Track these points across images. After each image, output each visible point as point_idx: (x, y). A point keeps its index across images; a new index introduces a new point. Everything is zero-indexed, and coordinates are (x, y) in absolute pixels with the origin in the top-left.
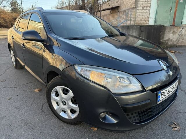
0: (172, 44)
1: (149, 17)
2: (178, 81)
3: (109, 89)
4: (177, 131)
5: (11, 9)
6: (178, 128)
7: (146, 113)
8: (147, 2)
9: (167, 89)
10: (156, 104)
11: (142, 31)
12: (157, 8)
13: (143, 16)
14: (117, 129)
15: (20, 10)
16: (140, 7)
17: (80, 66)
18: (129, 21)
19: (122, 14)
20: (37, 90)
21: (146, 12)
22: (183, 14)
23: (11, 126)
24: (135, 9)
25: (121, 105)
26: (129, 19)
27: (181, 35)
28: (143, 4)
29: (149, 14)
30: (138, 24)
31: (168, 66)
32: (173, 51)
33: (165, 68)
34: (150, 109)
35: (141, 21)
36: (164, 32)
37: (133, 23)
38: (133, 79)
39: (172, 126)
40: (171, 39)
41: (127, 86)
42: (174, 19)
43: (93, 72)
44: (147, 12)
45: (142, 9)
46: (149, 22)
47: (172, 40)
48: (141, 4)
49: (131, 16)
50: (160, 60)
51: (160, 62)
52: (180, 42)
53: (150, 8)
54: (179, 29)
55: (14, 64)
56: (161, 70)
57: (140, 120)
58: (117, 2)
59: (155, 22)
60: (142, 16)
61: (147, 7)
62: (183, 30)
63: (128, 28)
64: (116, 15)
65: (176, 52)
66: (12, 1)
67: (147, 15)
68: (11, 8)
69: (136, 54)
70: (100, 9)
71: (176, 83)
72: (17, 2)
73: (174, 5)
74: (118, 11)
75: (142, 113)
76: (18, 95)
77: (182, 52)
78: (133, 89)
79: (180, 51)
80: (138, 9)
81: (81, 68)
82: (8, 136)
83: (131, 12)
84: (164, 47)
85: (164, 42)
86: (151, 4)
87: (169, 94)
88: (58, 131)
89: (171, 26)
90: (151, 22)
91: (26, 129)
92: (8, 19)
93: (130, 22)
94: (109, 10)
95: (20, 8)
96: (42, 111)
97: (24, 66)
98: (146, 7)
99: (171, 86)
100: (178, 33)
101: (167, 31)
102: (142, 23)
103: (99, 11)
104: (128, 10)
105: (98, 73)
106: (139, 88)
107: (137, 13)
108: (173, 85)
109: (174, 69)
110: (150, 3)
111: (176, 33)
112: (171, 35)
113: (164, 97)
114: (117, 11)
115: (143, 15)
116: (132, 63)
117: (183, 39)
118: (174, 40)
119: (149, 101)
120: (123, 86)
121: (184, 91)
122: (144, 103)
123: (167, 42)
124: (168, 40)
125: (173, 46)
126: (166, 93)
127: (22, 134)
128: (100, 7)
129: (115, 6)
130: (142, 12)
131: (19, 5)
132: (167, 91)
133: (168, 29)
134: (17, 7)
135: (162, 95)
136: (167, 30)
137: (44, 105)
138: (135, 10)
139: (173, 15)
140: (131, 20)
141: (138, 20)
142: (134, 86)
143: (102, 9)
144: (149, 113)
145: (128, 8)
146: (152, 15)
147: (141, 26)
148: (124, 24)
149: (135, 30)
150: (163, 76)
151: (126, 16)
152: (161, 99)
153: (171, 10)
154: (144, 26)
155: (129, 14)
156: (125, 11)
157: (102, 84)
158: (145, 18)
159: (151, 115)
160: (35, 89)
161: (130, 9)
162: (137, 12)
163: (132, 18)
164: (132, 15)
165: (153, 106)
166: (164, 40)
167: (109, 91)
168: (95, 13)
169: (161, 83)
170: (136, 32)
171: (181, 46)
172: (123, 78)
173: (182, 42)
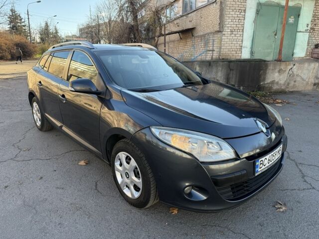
0: (278, 89)
1: (242, 46)
2: (281, 146)
3: (196, 157)
4: (283, 212)
5: (10, 28)
6: (284, 208)
7: (241, 188)
8: (238, 23)
9: (267, 157)
10: (254, 176)
11: (231, 70)
12: (254, 32)
13: (233, 45)
14: (206, 208)
15: (24, 29)
16: (227, 31)
17: (158, 129)
18: (211, 52)
19: (199, 41)
20: (82, 163)
21: (236, 38)
22: (295, 42)
23: (58, 212)
24: (219, 33)
25: (211, 177)
26: (211, 48)
27: (292, 76)
28: (232, 26)
29: (242, 41)
30: (224, 57)
31: (268, 127)
32: (280, 101)
33: (265, 130)
34: (246, 182)
35: (229, 52)
36: (266, 71)
37: (216, 55)
38: (225, 145)
39: (276, 206)
40: (277, 81)
41: (217, 153)
42: (280, 50)
43: (174, 136)
44: (239, 38)
45: (230, 33)
46: (241, 53)
47: (277, 83)
48: (228, 25)
49: (213, 44)
50: (258, 119)
51: (258, 122)
52: (290, 85)
53: (243, 31)
54: (289, 65)
55: (39, 123)
56: (259, 133)
57: (234, 197)
58: (190, 21)
59: (252, 53)
60: (231, 45)
61: (238, 31)
62: (295, 67)
63: (210, 65)
64: (190, 42)
65: (285, 102)
66: (11, 14)
67: (238, 43)
68: (9, 26)
69: (225, 110)
70: (163, 33)
71: (278, 149)
72: (21, 16)
73: (280, 27)
74: (193, 36)
75: (236, 187)
76: (55, 171)
77: (294, 101)
78: (225, 157)
79: (291, 101)
80: (223, 33)
81: (160, 130)
82: (57, 223)
83: (214, 38)
84: (267, 93)
85: (267, 86)
86: (245, 26)
87: (270, 163)
88: (126, 216)
89: (276, 62)
90: (245, 55)
91: (81, 215)
92: (6, 45)
93: (213, 53)
94: (178, 34)
95: (24, 26)
96: (96, 191)
97: (61, 127)
98: (236, 31)
99: (272, 153)
100: (287, 72)
101: (270, 69)
102: (231, 55)
103: (161, 35)
104: (208, 34)
105: (180, 138)
106: (232, 156)
107: (223, 40)
108: (275, 152)
109: (277, 130)
110: (243, 24)
111: (283, 73)
112: (277, 74)
113: (263, 167)
114: (191, 34)
115: (233, 42)
116: (223, 124)
117: (295, 82)
118: (282, 82)
119: (245, 172)
120: (213, 154)
121: (294, 160)
122: (239, 174)
123: (270, 85)
124: (273, 82)
125: (280, 92)
126: (266, 162)
127: (77, 221)
128: (163, 29)
129: (187, 28)
130: (231, 38)
131: (23, 21)
132: (268, 160)
133: (272, 65)
134: (19, 24)
135: (260, 164)
136: (271, 67)
137: (98, 183)
138: (219, 35)
139: (279, 42)
140: (213, 51)
141: (225, 50)
142: (226, 152)
143: (167, 32)
144: (246, 188)
145: (209, 31)
146: (247, 43)
147: (230, 62)
148: (203, 57)
149: (220, 69)
150: (262, 141)
151: (206, 44)
152: (259, 170)
153: (276, 35)
154: (234, 61)
155: (211, 41)
156: (204, 36)
157: (187, 151)
158: (235, 47)
159: (248, 190)
160: (79, 161)
161: (211, 33)
162: (223, 38)
163: (214, 48)
164: (215, 43)
165: (250, 178)
166: (266, 83)
167: (196, 158)
168: (156, 38)
169: (260, 149)
170: (221, 70)
171: (292, 92)
172: (212, 143)
173: (294, 85)
